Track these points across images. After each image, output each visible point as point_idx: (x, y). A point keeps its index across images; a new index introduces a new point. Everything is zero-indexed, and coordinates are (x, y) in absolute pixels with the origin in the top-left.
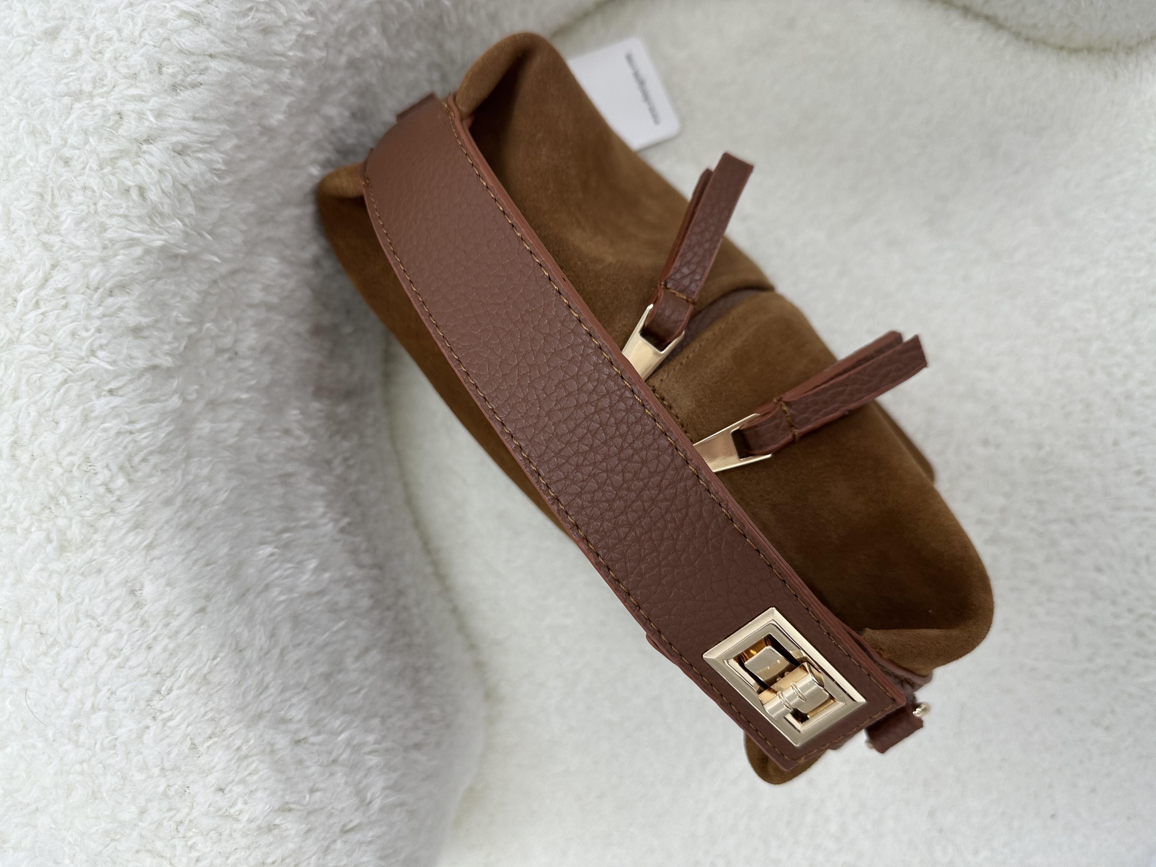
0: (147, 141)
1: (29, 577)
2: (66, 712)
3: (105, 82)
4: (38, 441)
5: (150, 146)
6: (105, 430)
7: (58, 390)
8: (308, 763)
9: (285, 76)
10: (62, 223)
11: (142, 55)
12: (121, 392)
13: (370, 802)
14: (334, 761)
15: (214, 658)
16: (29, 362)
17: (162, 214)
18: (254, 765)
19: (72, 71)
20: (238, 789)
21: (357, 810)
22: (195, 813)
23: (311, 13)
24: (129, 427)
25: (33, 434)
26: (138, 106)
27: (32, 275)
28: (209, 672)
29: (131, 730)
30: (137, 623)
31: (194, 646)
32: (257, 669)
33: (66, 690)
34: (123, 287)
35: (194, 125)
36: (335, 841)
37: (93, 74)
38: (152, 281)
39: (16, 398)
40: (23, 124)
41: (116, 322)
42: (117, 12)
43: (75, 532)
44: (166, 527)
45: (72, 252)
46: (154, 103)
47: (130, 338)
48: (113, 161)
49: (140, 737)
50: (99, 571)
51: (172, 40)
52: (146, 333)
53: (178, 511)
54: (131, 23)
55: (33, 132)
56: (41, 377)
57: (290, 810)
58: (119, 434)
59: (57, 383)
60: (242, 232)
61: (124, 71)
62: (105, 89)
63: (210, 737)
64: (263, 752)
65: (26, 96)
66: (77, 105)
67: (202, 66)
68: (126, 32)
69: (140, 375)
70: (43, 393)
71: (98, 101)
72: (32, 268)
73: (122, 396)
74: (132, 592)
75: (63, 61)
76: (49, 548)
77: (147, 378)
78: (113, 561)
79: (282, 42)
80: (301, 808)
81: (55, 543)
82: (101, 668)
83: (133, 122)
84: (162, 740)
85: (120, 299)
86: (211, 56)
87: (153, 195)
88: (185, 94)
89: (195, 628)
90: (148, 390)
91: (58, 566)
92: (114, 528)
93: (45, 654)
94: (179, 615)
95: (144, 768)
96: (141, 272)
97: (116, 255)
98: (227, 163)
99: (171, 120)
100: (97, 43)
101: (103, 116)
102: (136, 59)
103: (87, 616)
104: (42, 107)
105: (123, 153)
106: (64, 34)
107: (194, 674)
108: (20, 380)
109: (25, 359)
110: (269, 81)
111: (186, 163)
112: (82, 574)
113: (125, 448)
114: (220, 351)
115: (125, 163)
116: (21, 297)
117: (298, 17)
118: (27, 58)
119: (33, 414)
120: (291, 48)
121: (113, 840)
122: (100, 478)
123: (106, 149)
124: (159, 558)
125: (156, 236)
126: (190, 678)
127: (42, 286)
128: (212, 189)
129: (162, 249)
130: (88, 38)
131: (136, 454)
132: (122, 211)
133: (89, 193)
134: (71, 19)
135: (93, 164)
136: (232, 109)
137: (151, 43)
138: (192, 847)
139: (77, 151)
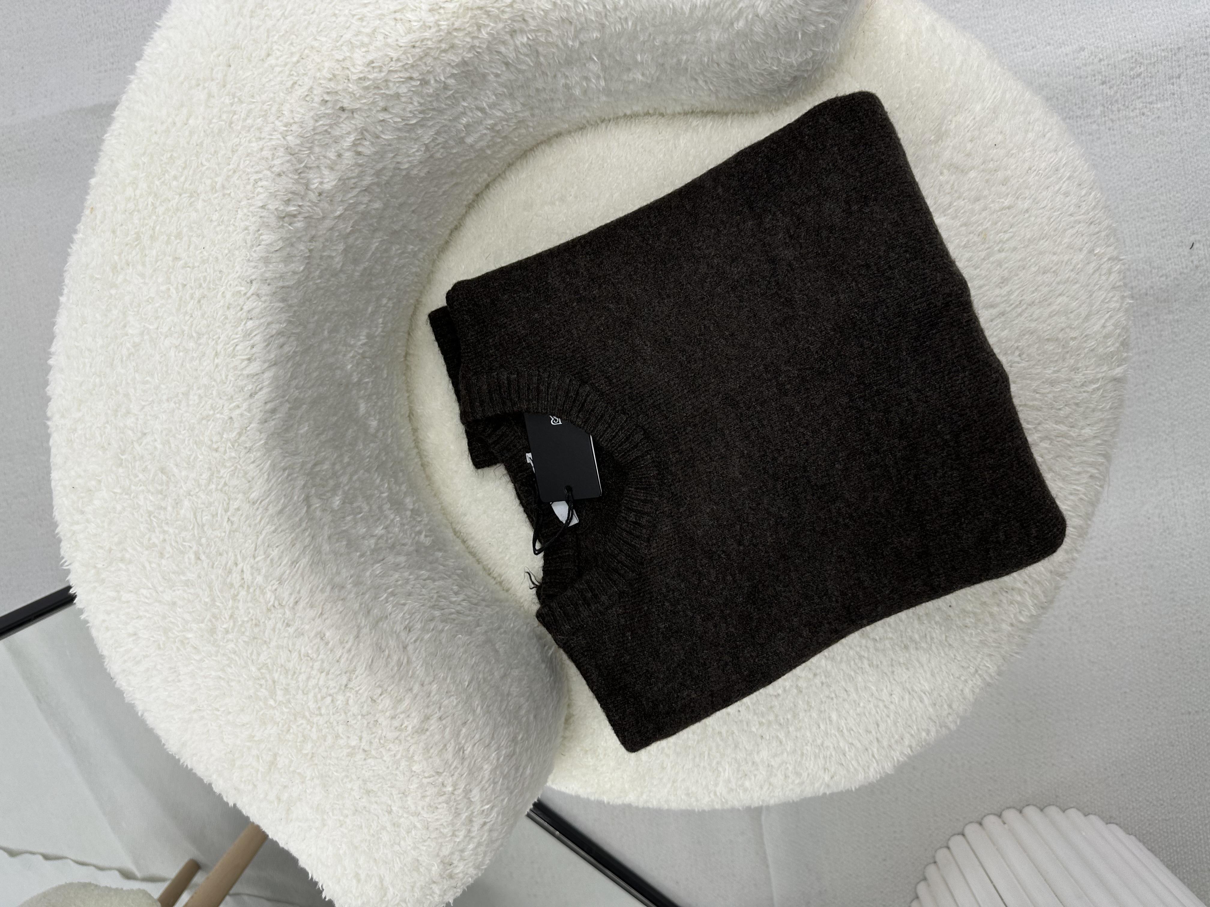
26: (238, 412)
46: (245, 406)
82: (319, 679)
108: (236, 556)
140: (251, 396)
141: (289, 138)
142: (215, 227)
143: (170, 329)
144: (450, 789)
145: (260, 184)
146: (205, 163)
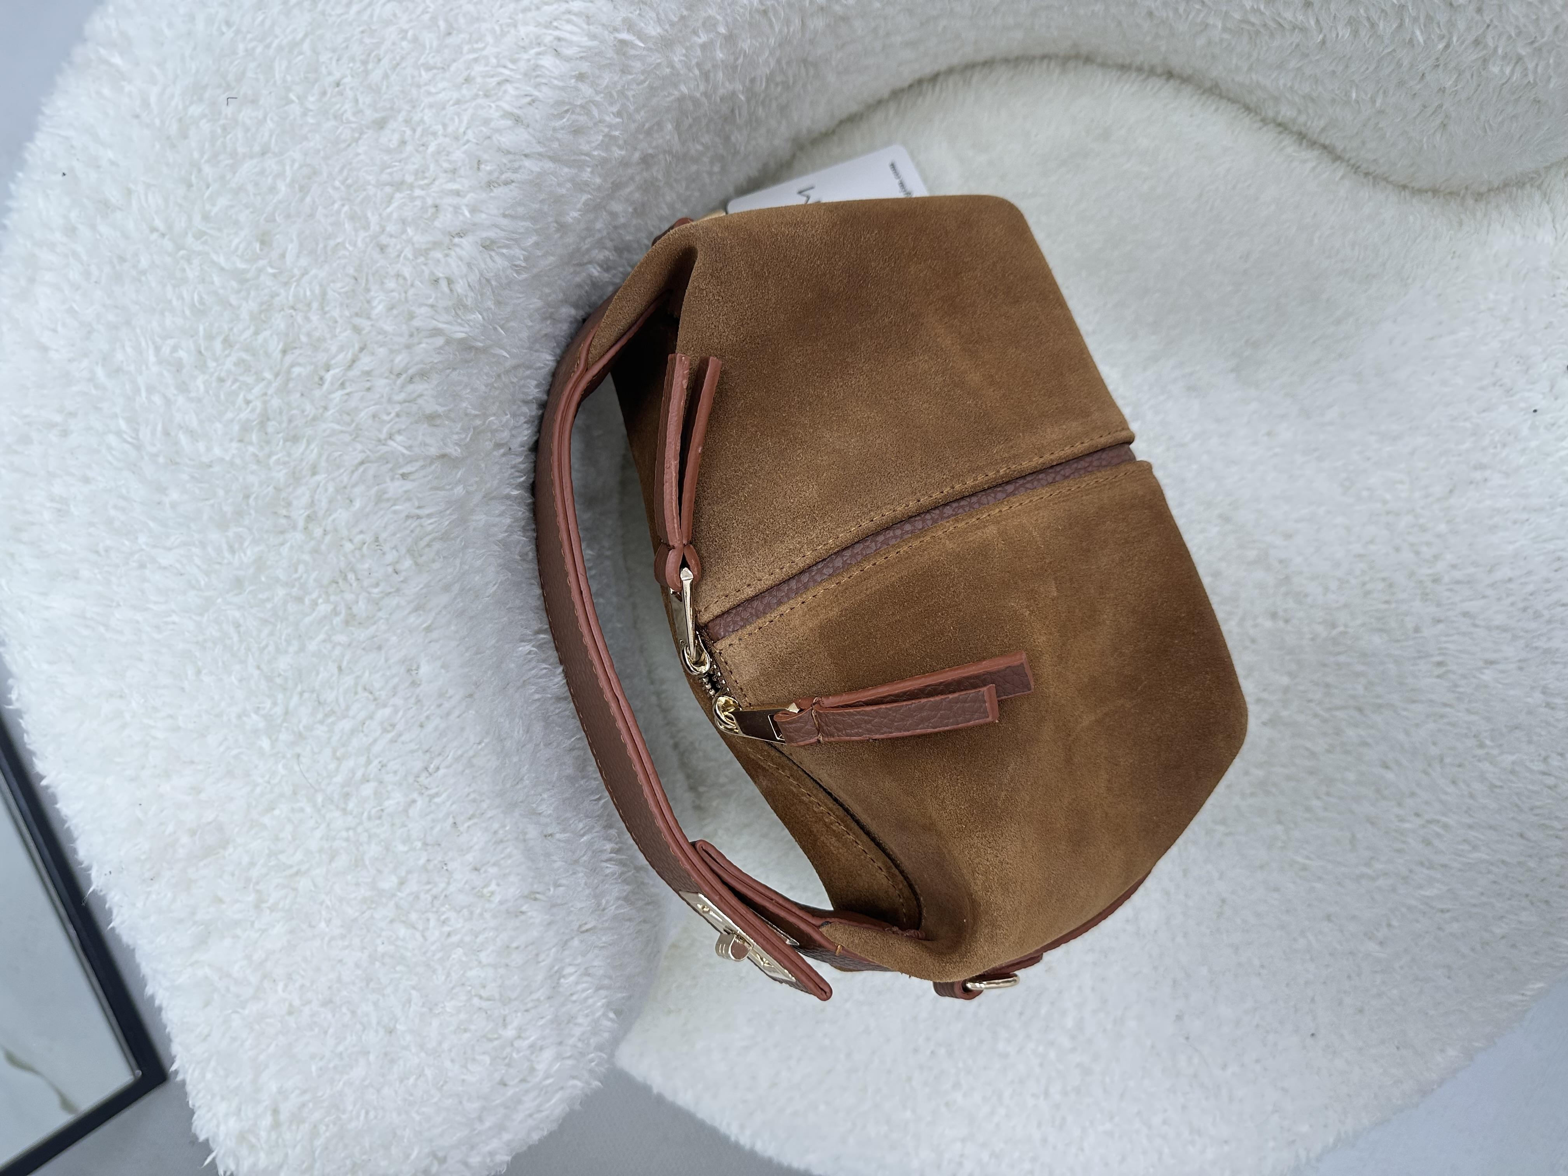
0: (459, 235)
1: (312, 646)
2: (339, 779)
3: (427, 175)
4: (331, 519)
5: (461, 239)
6: (395, 512)
7: (356, 469)
8: (554, 858)
9: (586, 175)
10: (373, 308)
11: (465, 152)
12: (411, 477)
13: (604, 910)
14: (576, 862)
15: (479, 743)
16: (333, 439)
17: (465, 307)
18: (508, 850)
19: (396, 161)
20: (493, 870)
21: (593, 912)
22: (452, 889)
23: (619, 114)
24: (418, 512)
25: (327, 510)
27: (341, 356)
28: (474, 756)
29: (398, 803)
30: (413, 700)
31: (462, 729)
32: (515, 759)
33: (338, 759)
34: (423, 375)
35: (504, 222)
36: (572, 938)
37: (416, 167)
38: (448, 371)
39: (314, 474)
40: (346, 208)
41: (414, 408)
42: (444, 108)
43: (361, 608)
44: (444, 612)
45: (380, 337)
47: (426, 426)
48: (425, 252)
49: (406, 811)
50: (379, 648)
51: (494, 138)
52: (438, 422)
53: (455, 598)
54: (457, 120)
55: (353, 218)
56: (340, 456)
57: (535, 899)
58: (408, 517)
59: (356, 462)
60: (529, 327)
61: (446, 165)
62: (426, 181)
63: (470, 819)
64: (517, 838)
65: (349, 181)
66: (398, 195)
67: (516, 165)
68: (450, 129)
69: (431, 463)
70: (342, 470)
71: (418, 192)
72: (341, 349)
73: (414, 480)
74: (409, 671)
75: (388, 151)
76: (337, 621)
77: (436, 466)
78: (394, 639)
79: (589, 142)
80: (545, 899)
81: (342, 616)
83: (449, 216)
84: (427, 815)
85: (419, 387)
86: (526, 156)
87: (460, 287)
88: (497, 191)
89: (464, 713)
90: (436, 478)
91: (342, 638)
92: (398, 606)
93: (321, 722)
94: (450, 697)
95: (407, 840)
96: (440, 362)
97: (420, 343)
98: (526, 259)
99: (484, 216)
100: (422, 135)
101: (422, 208)
102: (458, 155)
103: (365, 689)
104: (365, 193)
105: (436, 245)
106: (392, 125)
107: (462, 756)
109: (329, 436)
110: (572, 180)
111: (491, 257)
112: (364, 649)
113: (412, 531)
114: (498, 446)
115: (438, 255)
116: (328, 377)
117: (607, 119)
118: (354, 144)
119: (331, 489)
120: (596, 148)
121: (369, 908)
122: (391, 557)
123: (421, 240)
124: (436, 641)
125: (458, 328)
126: (457, 759)
127: (350, 366)
128: (510, 284)
129: (461, 341)
130: (414, 130)
131: (421, 539)
132: (431, 301)
133: (401, 281)
134: (399, 111)
135: (408, 252)
136: (537, 206)
137: (474, 141)
138: (444, 922)
139: (394, 240)
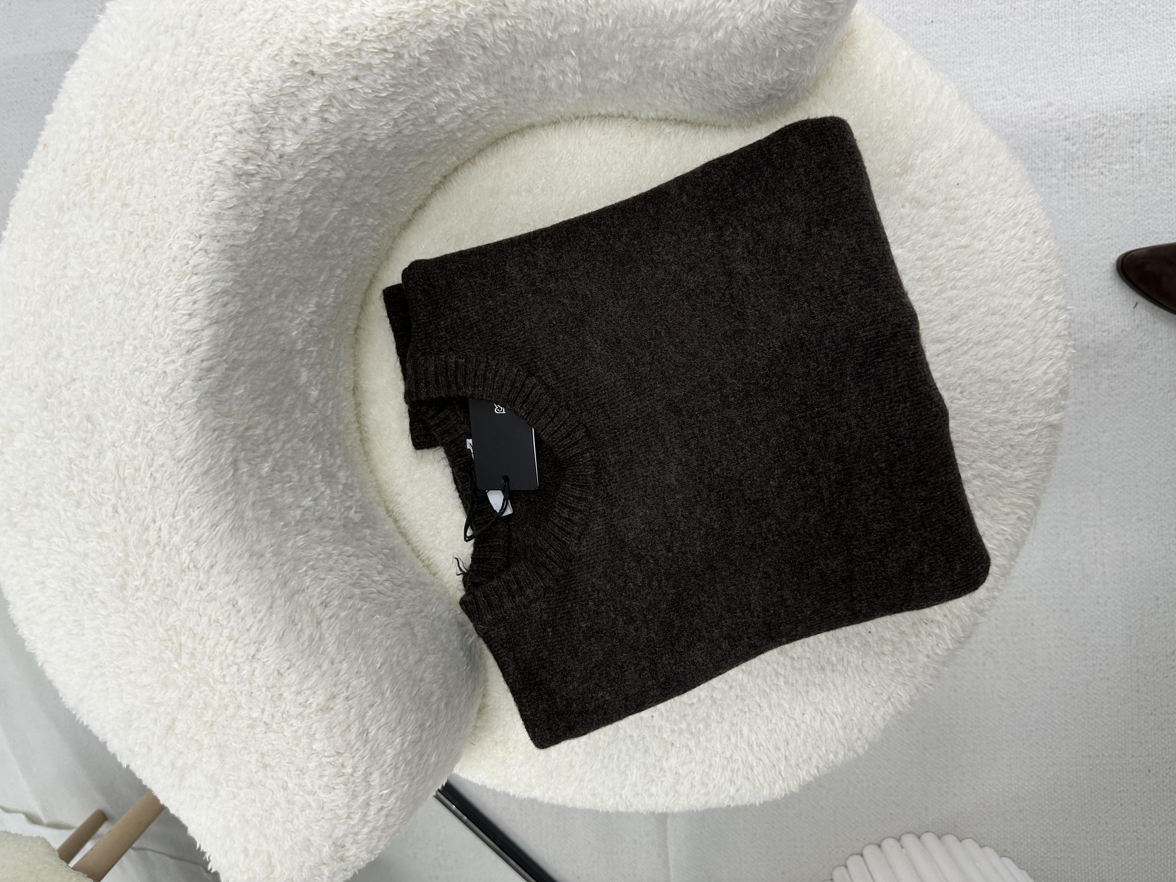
26: (173, 367)
46: (180, 361)
82: (227, 646)
108: (155, 512)
140: (188, 352)
141: (253, 95)
142: (168, 177)
143: (111, 276)
144: (349, 770)
145: (220, 138)
146: (164, 110)
